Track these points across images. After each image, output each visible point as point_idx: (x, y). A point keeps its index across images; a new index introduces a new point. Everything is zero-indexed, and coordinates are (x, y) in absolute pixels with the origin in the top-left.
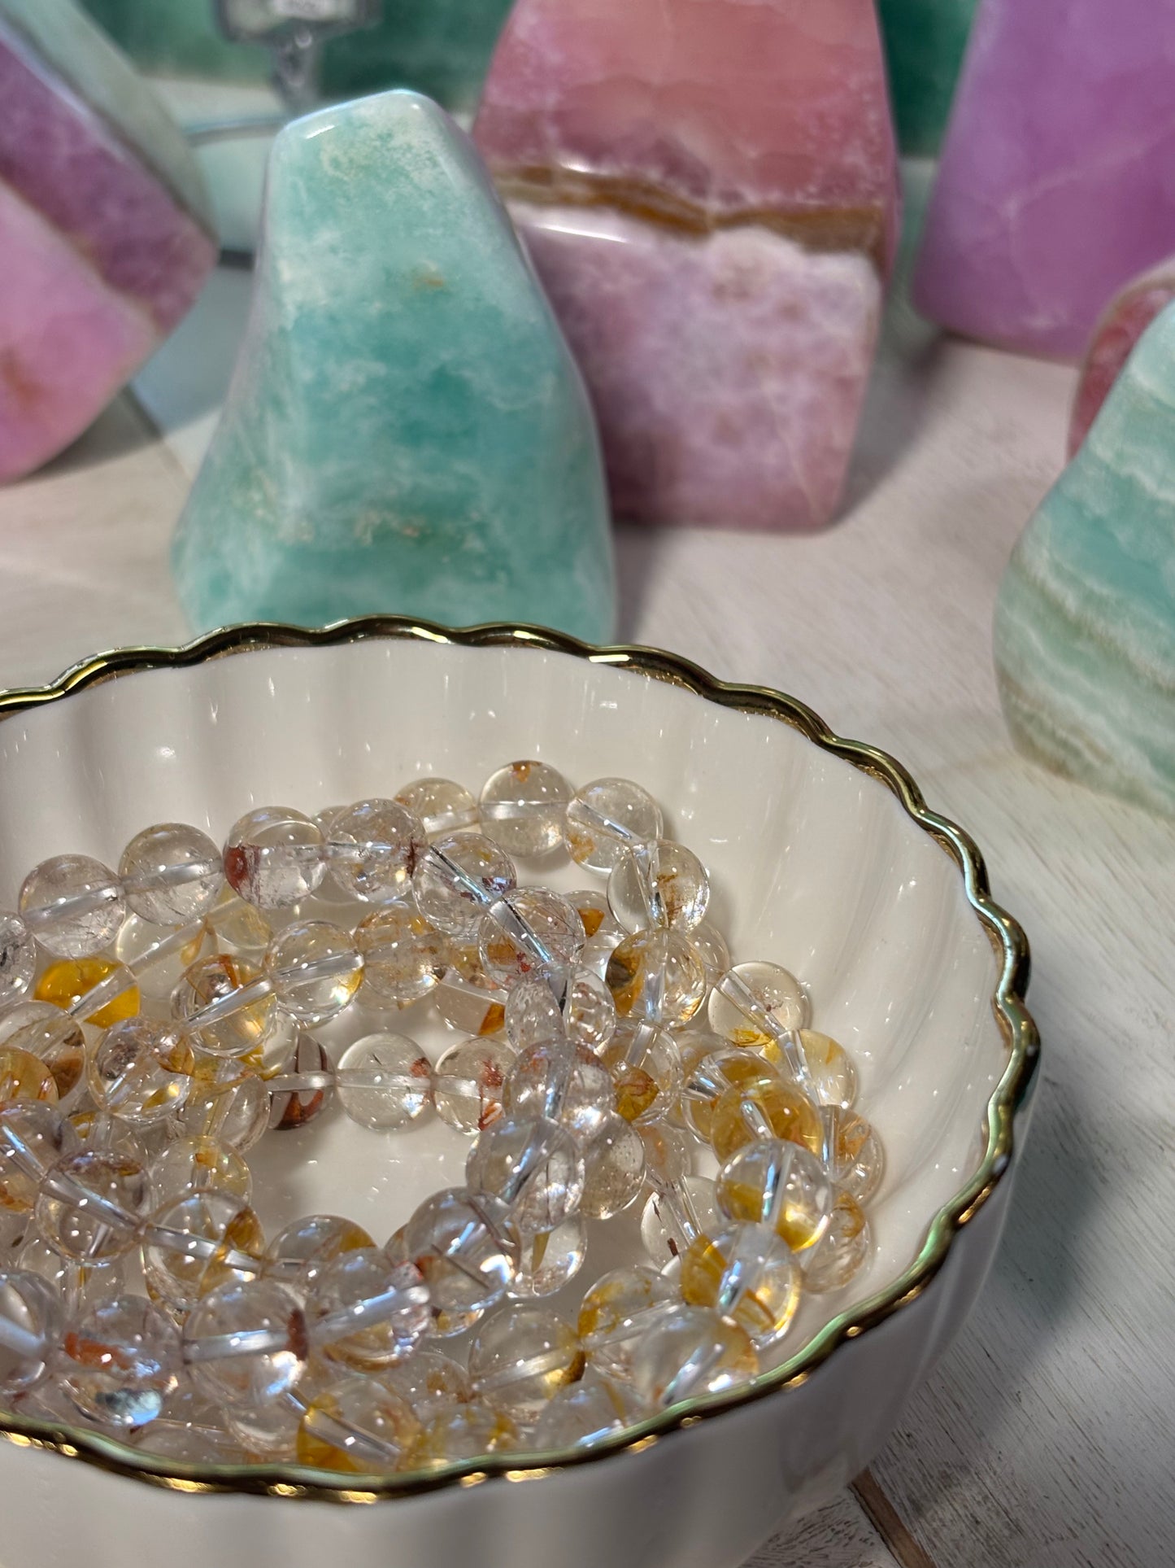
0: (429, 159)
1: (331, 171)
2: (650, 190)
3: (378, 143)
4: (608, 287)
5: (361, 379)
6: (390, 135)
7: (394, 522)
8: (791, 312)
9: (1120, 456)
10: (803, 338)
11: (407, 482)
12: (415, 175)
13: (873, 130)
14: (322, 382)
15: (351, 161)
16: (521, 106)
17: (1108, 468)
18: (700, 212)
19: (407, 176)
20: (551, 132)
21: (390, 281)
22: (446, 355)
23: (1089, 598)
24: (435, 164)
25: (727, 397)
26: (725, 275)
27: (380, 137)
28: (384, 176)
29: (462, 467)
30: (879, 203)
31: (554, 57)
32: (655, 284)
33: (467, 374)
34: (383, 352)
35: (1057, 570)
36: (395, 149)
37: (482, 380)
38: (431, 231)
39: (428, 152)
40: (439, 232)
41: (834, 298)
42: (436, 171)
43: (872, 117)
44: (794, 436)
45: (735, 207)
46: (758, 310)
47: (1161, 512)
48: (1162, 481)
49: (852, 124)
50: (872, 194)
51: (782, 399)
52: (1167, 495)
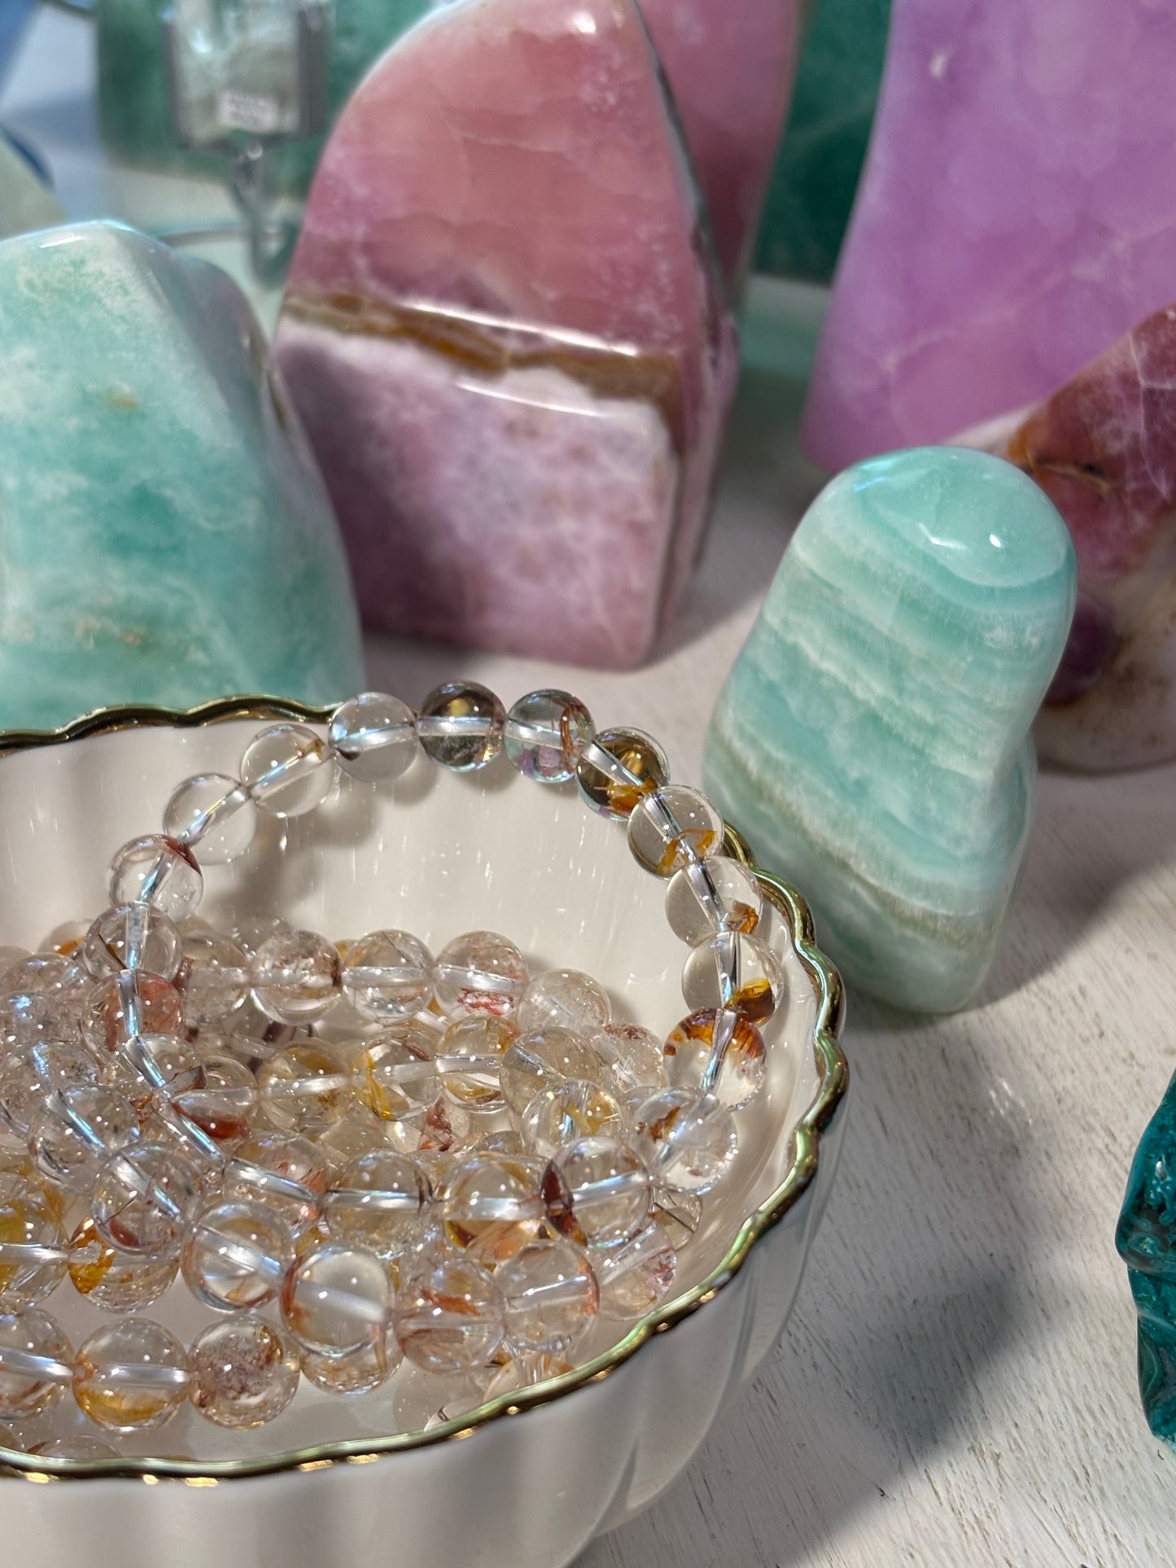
0: (121, 287)
1: (26, 292)
3: (71, 269)
4: (406, 417)
5: (63, 491)
6: (83, 262)
7: (116, 630)
8: (579, 454)
9: (785, 623)
10: (593, 480)
11: (122, 591)
12: (107, 301)
13: (664, 281)
14: (25, 490)
15: (46, 283)
17: (776, 634)
18: (497, 349)
19: (99, 301)
20: (361, 262)
21: (87, 401)
22: (146, 474)
23: (767, 761)
24: (126, 293)
25: (529, 534)
26: (516, 414)
27: (73, 263)
28: (77, 300)
29: (173, 581)
30: (674, 352)
32: (449, 417)
33: (168, 492)
34: (82, 465)
35: (741, 730)
36: (88, 275)
37: (183, 498)
38: (124, 354)
39: (119, 280)
40: (132, 356)
41: (617, 442)
42: (128, 298)
43: (664, 267)
44: (592, 574)
45: (533, 348)
46: (548, 450)
47: (825, 682)
48: (823, 653)
49: (643, 274)
50: (667, 344)
51: (579, 537)
52: (828, 666)
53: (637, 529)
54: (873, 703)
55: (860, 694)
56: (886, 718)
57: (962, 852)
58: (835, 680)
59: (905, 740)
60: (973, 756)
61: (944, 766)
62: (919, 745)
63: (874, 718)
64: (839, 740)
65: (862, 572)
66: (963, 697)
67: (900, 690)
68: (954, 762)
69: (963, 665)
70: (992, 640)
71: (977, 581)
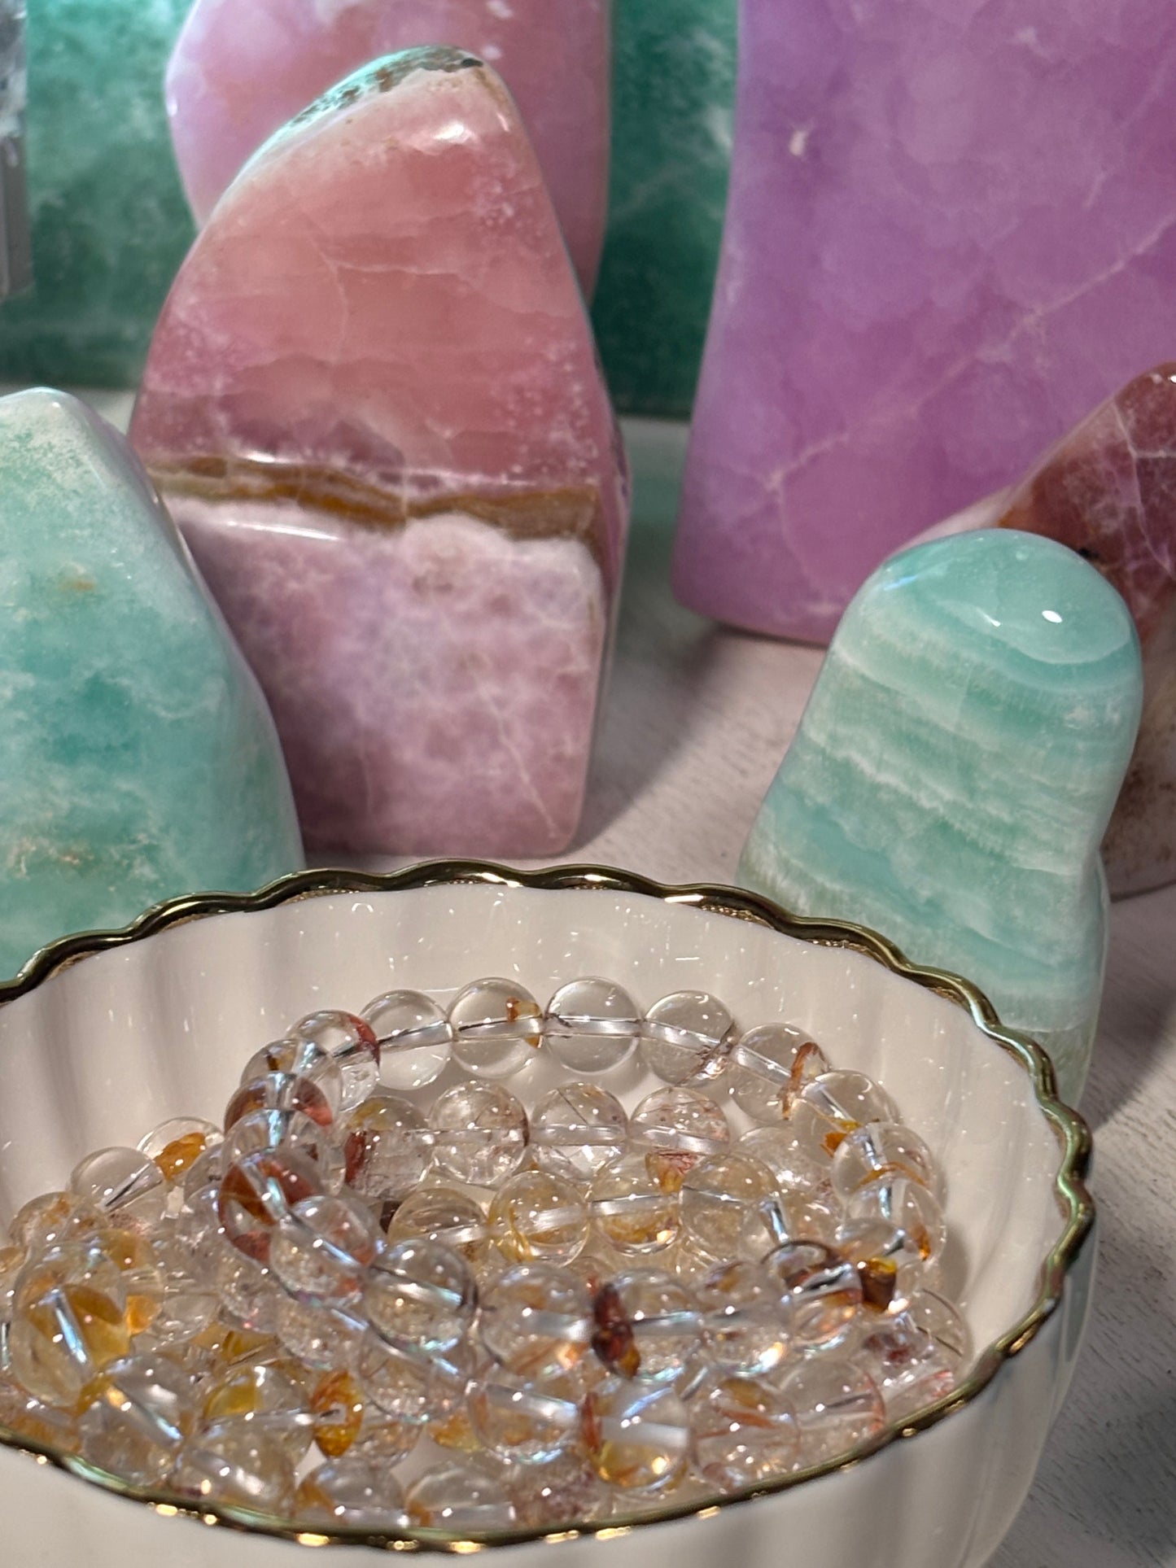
0: (72, 458)
2: (333, 478)
3: (16, 444)
4: (293, 586)
5: (8, 693)
6: (29, 436)
7: (51, 849)
8: (501, 606)
9: (833, 738)
10: (517, 634)
11: (64, 804)
12: (58, 476)
13: (578, 403)
16: (186, 393)
17: (823, 752)
18: (394, 500)
19: (49, 476)
20: (222, 419)
21: (37, 588)
22: (101, 664)
23: (820, 894)
24: (79, 464)
25: (438, 704)
26: (422, 569)
27: (19, 438)
28: (24, 477)
29: (124, 785)
30: (594, 480)
31: (219, 340)
32: (346, 581)
33: (125, 682)
34: (30, 664)
35: (785, 866)
36: (35, 449)
37: (141, 687)
38: (77, 532)
39: (71, 451)
40: (87, 532)
41: (546, 589)
42: (80, 470)
43: (577, 388)
44: (518, 745)
45: (433, 492)
46: (462, 607)
47: (884, 796)
48: (880, 765)
49: (554, 398)
50: (584, 472)
51: (501, 703)
52: (885, 778)
53: (568, 683)
54: (941, 810)
55: (926, 803)
56: (957, 826)
57: (1054, 960)
58: (896, 791)
59: (981, 845)
60: (1059, 851)
61: (1027, 867)
62: (998, 849)
63: (944, 827)
64: (904, 858)
65: (923, 670)
66: (1043, 788)
67: (972, 792)
68: (1040, 861)
69: (1042, 753)
70: (1073, 721)
71: (1052, 661)
